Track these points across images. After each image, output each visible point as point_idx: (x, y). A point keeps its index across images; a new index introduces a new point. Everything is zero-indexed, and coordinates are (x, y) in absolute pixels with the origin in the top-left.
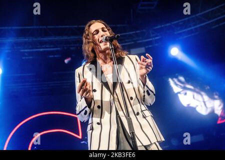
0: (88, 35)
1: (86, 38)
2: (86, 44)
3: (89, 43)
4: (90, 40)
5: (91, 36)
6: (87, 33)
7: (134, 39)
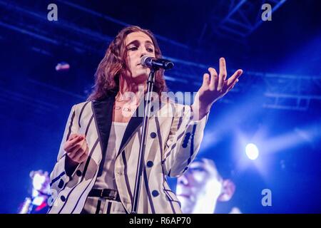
0: (119, 47)
1: (113, 52)
2: (109, 60)
3: (115, 60)
4: (120, 58)
5: (123, 49)
6: (118, 43)
7: (191, 77)
